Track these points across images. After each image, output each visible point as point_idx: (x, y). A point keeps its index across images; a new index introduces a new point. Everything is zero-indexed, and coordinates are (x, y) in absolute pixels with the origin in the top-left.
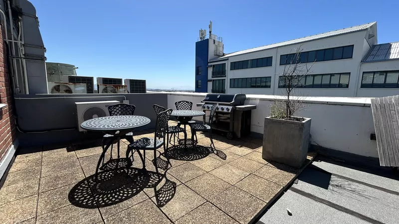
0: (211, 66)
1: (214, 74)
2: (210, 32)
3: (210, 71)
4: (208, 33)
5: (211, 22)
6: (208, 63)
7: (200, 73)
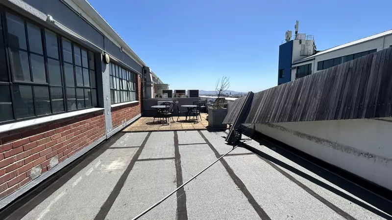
0: (295, 68)
1: (297, 76)
2: (296, 32)
3: (294, 73)
4: (294, 34)
5: (297, 22)
6: (292, 65)
7: (283, 76)
